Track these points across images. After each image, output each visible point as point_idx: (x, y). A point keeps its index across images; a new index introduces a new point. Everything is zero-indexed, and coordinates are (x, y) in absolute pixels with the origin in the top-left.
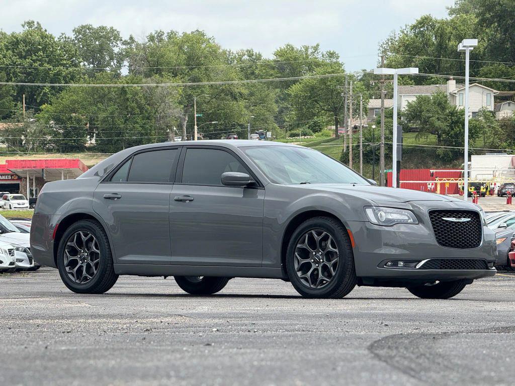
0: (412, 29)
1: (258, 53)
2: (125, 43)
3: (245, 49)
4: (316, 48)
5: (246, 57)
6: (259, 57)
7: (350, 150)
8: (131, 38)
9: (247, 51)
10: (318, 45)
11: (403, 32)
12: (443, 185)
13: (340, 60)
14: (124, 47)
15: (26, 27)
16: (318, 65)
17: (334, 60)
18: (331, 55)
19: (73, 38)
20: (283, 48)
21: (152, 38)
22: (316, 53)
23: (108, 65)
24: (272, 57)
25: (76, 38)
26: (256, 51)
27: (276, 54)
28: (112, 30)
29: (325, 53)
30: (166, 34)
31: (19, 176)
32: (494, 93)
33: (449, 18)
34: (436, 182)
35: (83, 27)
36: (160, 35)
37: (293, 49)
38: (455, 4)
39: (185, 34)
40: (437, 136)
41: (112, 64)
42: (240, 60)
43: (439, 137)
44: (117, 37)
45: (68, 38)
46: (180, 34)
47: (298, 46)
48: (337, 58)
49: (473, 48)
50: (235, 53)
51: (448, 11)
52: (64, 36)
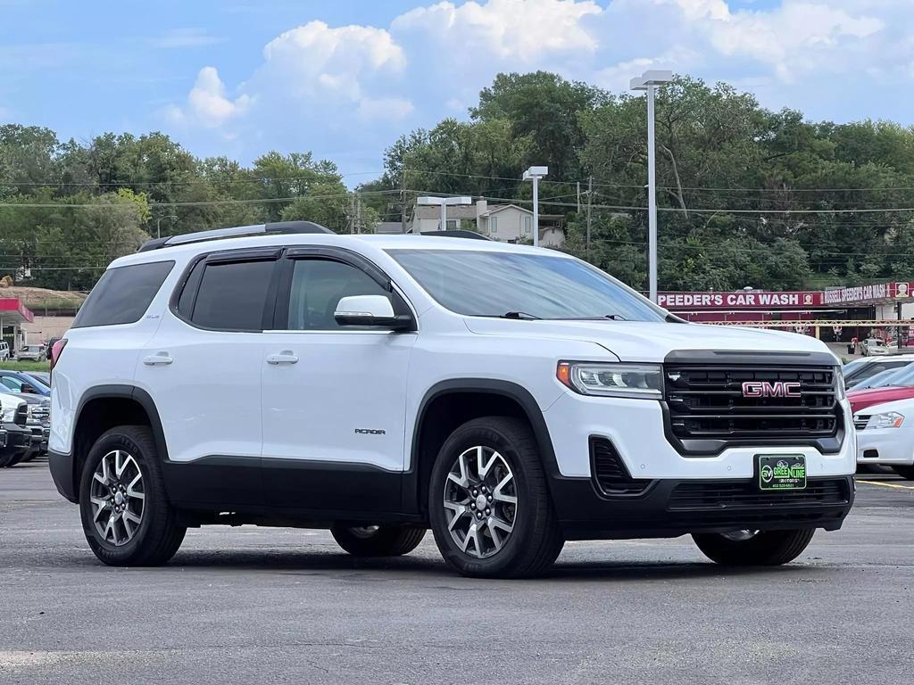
0: (429, 136)
1: (233, 163)
2: (64, 147)
3: (216, 157)
4: (308, 157)
5: (218, 168)
6: (234, 166)
8: (72, 141)
9: (219, 159)
10: (310, 154)
11: (414, 138)
13: (338, 173)
14: (62, 152)
17: (331, 172)
18: (327, 165)
20: (266, 156)
21: (99, 142)
22: (308, 163)
24: (253, 167)
26: (231, 159)
27: (257, 164)
28: (47, 131)
29: (318, 163)
33: (473, 121)
35: (10, 126)
37: (279, 158)
38: (479, 104)
39: (143, 138)
42: (210, 170)
44: (52, 140)
46: (137, 138)
47: (285, 154)
48: (334, 169)
49: (541, 177)
50: (203, 161)
51: (471, 113)
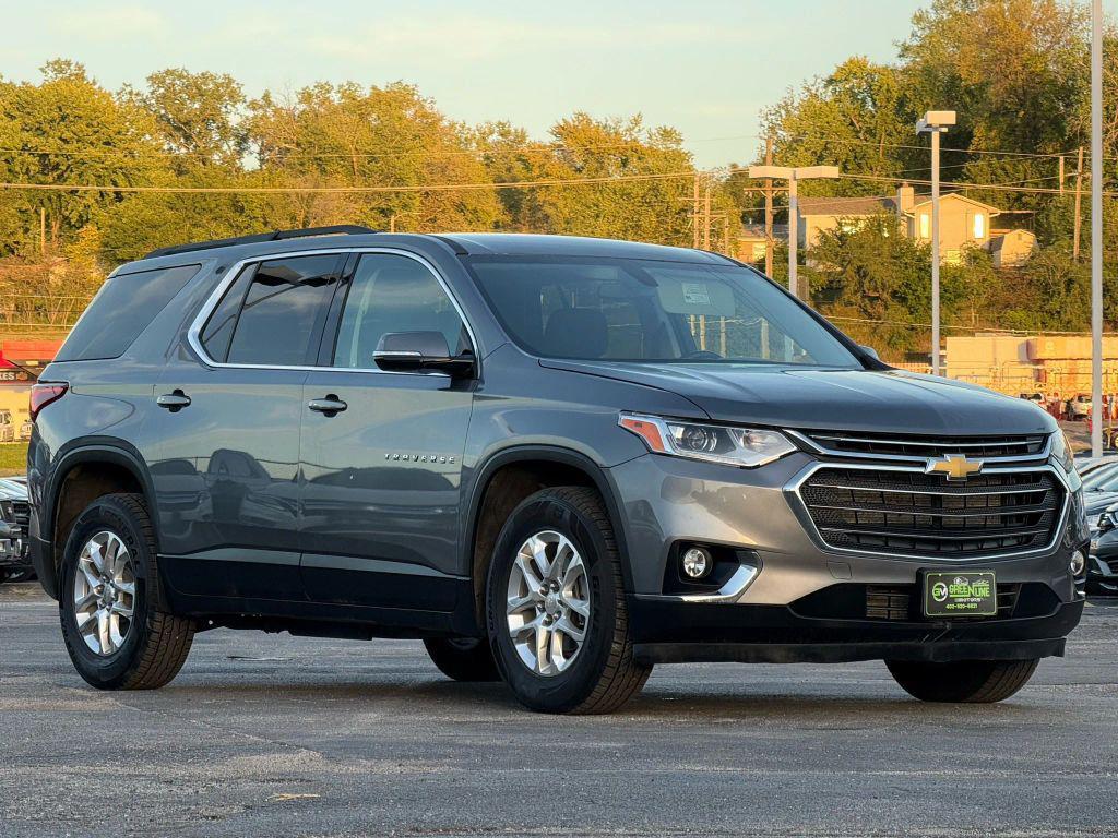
0: (826, 87)
1: (519, 130)
2: (253, 106)
3: (495, 122)
5: (495, 137)
6: (521, 138)
8: (266, 97)
9: (499, 125)
10: (640, 115)
13: (684, 147)
14: (251, 114)
15: (51, 74)
17: (674, 146)
18: (666, 134)
19: (147, 94)
20: (569, 120)
21: (306, 97)
22: (636, 130)
23: (218, 149)
24: (548, 139)
25: (153, 93)
26: (515, 125)
27: (555, 133)
28: (228, 80)
29: (654, 131)
30: (336, 88)
31: (30, 375)
32: (991, 213)
33: (902, 64)
35: (169, 72)
36: (324, 88)
37: (589, 122)
38: (913, 35)
39: (374, 91)
41: (225, 147)
42: (484, 142)
44: (234, 97)
45: (137, 94)
46: (366, 90)
47: (599, 116)
48: (679, 141)
50: (474, 128)
51: (898, 50)
52: (128, 89)
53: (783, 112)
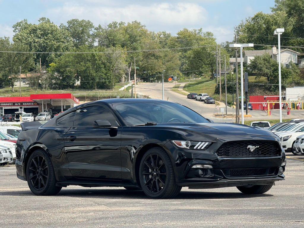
0: (252, 20)
2: (96, 29)
3: (162, 31)
4: (200, 30)
5: (162, 36)
6: (169, 36)
7: (220, 86)
8: (100, 26)
10: (201, 29)
11: (247, 21)
12: (271, 104)
13: (214, 37)
14: (96, 31)
15: (41, 21)
16: (202, 40)
18: (209, 34)
19: (67, 26)
20: (182, 31)
21: (110, 26)
22: (200, 33)
23: (87, 40)
24: (176, 36)
25: (69, 26)
26: (168, 32)
27: (178, 34)
28: (89, 22)
29: (205, 33)
30: (118, 24)
31: (38, 103)
32: (298, 54)
33: (272, 13)
34: (267, 103)
35: (73, 20)
36: (115, 24)
37: (188, 31)
38: (275, 6)
39: (129, 23)
40: (267, 78)
41: (89, 40)
42: (159, 37)
43: (268, 78)
44: (91, 26)
45: (65, 26)
46: (126, 24)
47: (190, 29)
48: (212, 35)
49: (282, 33)
50: (156, 33)
51: (271, 10)
52: (62, 25)
53: (241, 27)
